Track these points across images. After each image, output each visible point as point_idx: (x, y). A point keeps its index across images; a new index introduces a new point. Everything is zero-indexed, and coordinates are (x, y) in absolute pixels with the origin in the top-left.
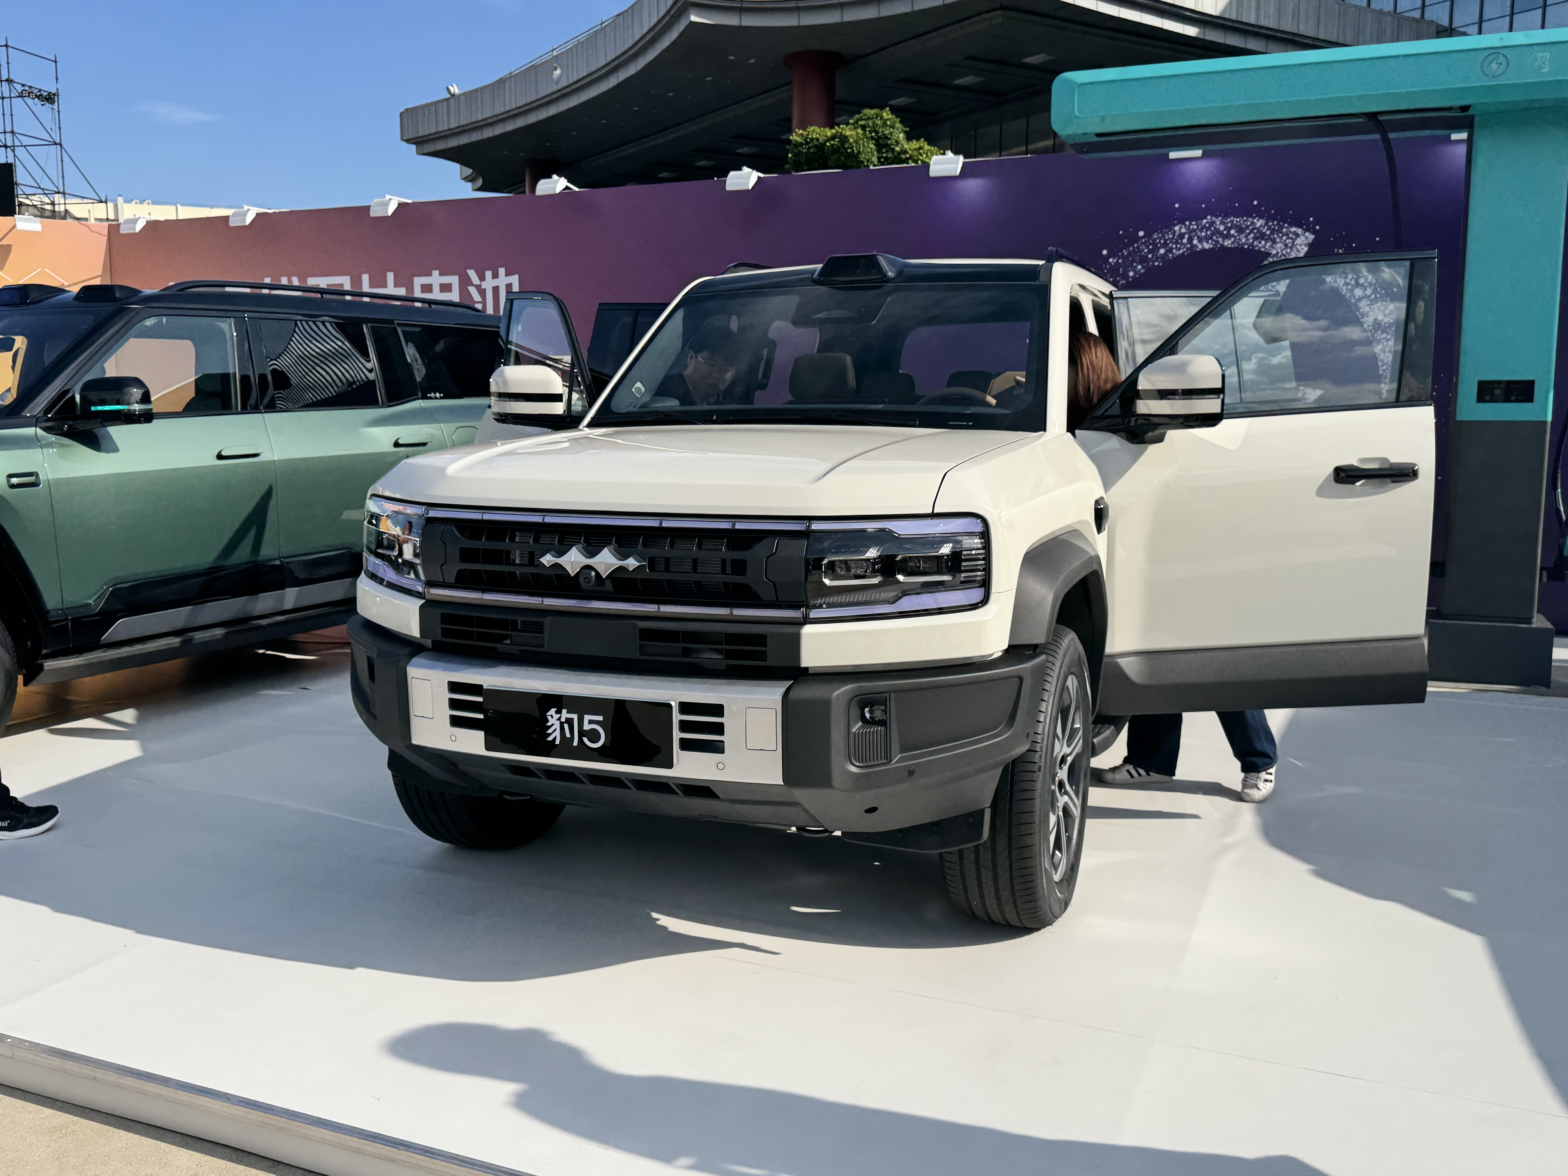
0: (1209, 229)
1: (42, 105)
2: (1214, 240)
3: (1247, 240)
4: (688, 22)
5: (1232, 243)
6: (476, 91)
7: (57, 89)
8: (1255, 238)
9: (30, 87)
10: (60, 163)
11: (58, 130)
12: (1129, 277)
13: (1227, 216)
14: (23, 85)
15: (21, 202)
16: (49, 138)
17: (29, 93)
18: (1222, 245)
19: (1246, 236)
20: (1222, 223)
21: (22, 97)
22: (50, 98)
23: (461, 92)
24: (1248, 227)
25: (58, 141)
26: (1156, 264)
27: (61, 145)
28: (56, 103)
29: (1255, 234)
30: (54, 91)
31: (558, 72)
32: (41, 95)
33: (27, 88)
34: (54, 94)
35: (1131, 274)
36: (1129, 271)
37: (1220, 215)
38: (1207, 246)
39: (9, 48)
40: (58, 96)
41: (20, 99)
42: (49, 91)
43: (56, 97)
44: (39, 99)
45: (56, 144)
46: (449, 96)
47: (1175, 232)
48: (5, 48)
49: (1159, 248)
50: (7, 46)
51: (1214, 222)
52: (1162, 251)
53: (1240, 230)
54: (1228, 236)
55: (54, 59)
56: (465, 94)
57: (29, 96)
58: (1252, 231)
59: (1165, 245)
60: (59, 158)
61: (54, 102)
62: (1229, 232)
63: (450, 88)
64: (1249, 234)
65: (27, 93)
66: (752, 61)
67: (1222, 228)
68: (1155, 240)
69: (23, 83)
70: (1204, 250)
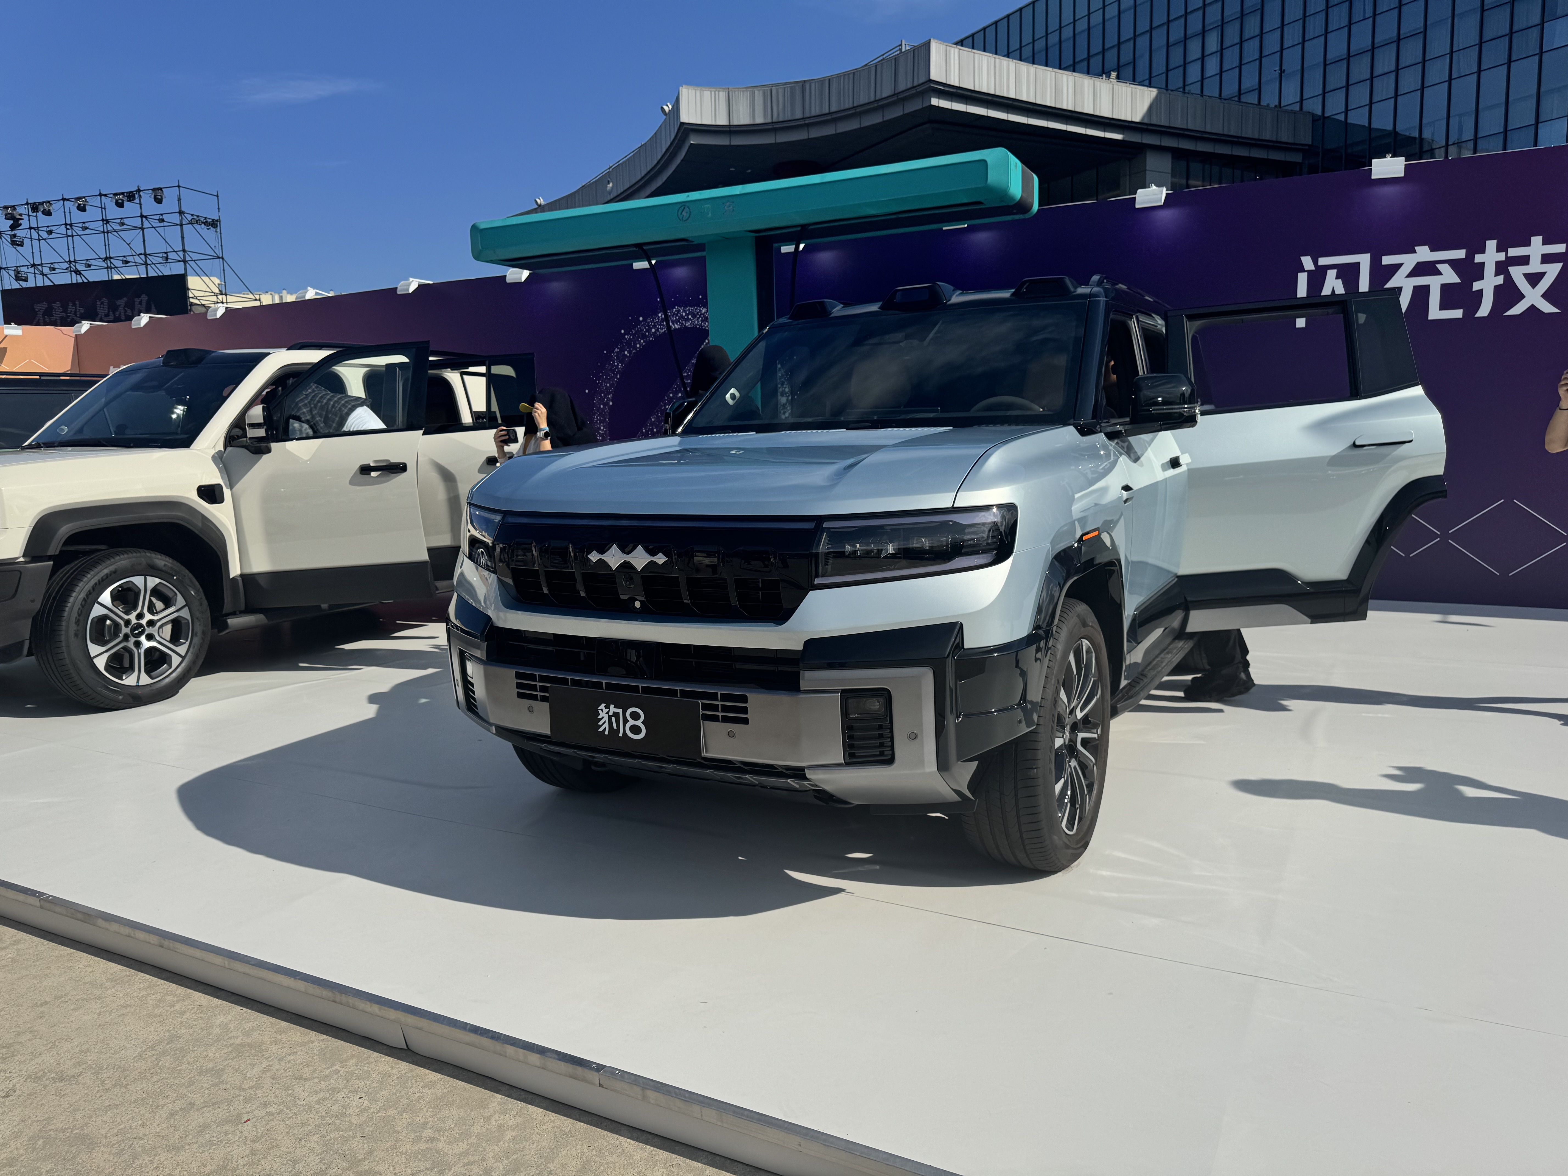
0: (677, 315)
1: (208, 229)
2: (680, 323)
3: (698, 322)
4: (689, 144)
5: (690, 324)
6: (555, 201)
7: (219, 217)
8: (702, 321)
9: (198, 216)
10: (222, 272)
11: (220, 247)
12: (637, 348)
13: (685, 306)
14: (192, 215)
15: (192, 303)
16: (216, 255)
17: (197, 221)
18: (685, 326)
19: (698, 319)
20: (684, 311)
21: (192, 224)
22: (214, 224)
23: (546, 203)
24: (698, 313)
25: (221, 256)
26: (651, 339)
27: (223, 258)
28: (219, 227)
29: (702, 318)
30: (216, 218)
31: (611, 185)
32: (207, 222)
33: (195, 217)
34: (217, 221)
35: (638, 346)
36: (637, 344)
37: (682, 306)
38: (677, 326)
39: (181, 188)
40: (220, 222)
41: (190, 225)
42: (213, 218)
43: (218, 223)
44: (205, 224)
45: (219, 258)
46: (537, 207)
47: (659, 317)
48: (177, 188)
49: (652, 328)
50: (179, 186)
51: (679, 310)
52: (653, 330)
53: (694, 316)
54: (687, 320)
55: (216, 194)
56: (548, 204)
57: (197, 223)
58: (700, 316)
59: (654, 326)
60: (222, 268)
61: (217, 226)
62: (688, 317)
63: (538, 200)
64: (699, 318)
65: (196, 221)
66: (749, 171)
67: (684, 314)
68: (649, 323)
69: (192, 213)
70: (675, 329)
